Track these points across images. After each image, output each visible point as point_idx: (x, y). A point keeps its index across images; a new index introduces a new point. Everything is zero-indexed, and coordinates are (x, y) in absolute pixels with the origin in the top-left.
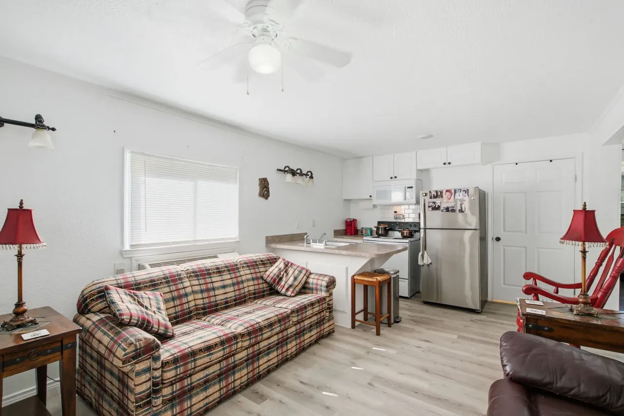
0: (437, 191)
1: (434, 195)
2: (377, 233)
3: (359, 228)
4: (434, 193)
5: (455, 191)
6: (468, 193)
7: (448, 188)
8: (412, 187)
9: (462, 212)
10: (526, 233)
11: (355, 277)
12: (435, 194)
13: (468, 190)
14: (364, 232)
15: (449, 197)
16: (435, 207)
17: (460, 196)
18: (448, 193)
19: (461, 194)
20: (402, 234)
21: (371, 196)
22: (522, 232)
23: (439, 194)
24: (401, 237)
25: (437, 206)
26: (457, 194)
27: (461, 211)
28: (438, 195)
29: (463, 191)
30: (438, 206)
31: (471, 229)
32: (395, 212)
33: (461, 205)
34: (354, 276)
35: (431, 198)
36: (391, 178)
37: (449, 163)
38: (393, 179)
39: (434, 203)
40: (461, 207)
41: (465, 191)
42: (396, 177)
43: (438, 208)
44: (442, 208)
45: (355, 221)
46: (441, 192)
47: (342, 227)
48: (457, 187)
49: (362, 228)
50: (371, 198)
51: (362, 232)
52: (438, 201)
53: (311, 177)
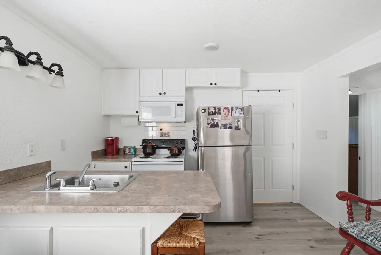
0: (215, 108)
1: (212, 112)
2: (145, 152)
3: (121, 146)
4: (212, 110)
5: (232, 108)
6: (243, 110)
7: (226, 106)
8: (182, 105)
9: (239, 129)
10: (264, 146)
11: (160, 244)
12: (214, 111)
13: (243, 108)
14: (127, 151)
15: (227, 114)
16: (213, 124)
17: (236, 113)
18: (225, 111)
19: (237, 111)
20: (171, 152)
21: (137, 112)
22: (261, 145)
23: (217, 110)
24: (169, 155)
25: (215, 122)
26: (234, 112)
27: (237, 128)
28: (216, 112)
29: (239, 109)
30: (217, 123)
31: (244, 146)
32: (161, 129)
33: (237, 122)
34: (156, 242)
35: (209, 114)
36: (160, 94)
37: (216, 84)
38: (162, 95)
39: (213, 120)
40: (238, 124)
41: (241, 109)
42: (165, 93)
43: (217, 125)
44: (220, 125)
45: (116, 139)
46: (220, 109)
47: (101, 147)
48: (234, 105)
49: (125, 147)
50: (137, 114)
51: (124, 151)
52: (217, 118)
53: (60, 73)
